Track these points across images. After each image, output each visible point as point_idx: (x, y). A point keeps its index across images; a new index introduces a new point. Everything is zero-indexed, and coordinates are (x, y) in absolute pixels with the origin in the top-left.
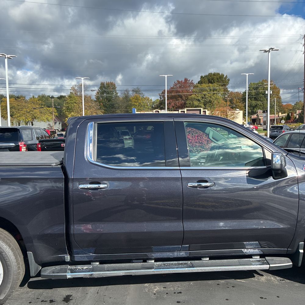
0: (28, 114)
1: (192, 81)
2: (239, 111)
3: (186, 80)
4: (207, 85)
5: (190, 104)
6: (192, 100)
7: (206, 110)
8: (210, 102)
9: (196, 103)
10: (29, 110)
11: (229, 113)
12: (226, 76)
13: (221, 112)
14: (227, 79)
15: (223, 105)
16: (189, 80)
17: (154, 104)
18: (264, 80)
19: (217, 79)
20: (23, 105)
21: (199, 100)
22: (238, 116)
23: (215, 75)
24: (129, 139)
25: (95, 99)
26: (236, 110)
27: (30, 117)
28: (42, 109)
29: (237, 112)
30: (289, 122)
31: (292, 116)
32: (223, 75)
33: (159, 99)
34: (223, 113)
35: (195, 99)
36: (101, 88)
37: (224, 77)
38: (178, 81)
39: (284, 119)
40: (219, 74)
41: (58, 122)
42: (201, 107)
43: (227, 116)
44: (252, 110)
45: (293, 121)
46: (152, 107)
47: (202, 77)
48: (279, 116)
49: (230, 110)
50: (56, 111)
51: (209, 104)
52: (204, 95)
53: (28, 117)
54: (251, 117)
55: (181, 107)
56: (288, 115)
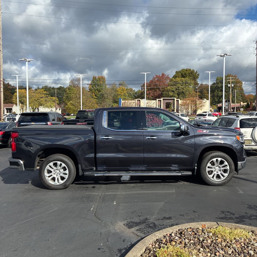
0: (36, 102)
1: (168, 75)
2: (206, 101)
3: (163, 75)
4: (180, 79)
5: (166, 94)
6: (168, 91)
7: (179, 100)
8: (183, 92)
9: (171, 94)
10: (37, 98)
11: (198, 102)
12: (197, 72)
13: (191, 101)
14: (197, 74)
15: (194, 95)
16: (166, 75)
17: (137, 94)
18: (229, 74)
19: (189, 74)
20: (32, 95)
21: (173, 91)
22: (205, 105)
23: (187, 71)
24: (117, 121)
25: (89, 90)
26: (204, 100)
27: (37, 104)
28: (47, 98)
29: (204, 101)
30: (249, 110)
31: (251, 105)
32: (194, 71)
33: (141, 90)
34: (193, 102)
35: (170, 90)
36: (93, 81)
37: (195, 72)
38: (156, 76)
39: (245, 107)
40: (190, 70)
41: (59, 108)
42: (175, 97)
43: (196, 104)
44: (218, 99)
45: (252, 109)
46: (135, 96)
47: (176, 72)
48: (240, 105)
49: (198, 100)
50: (58, 99)
51: (182, 94)
52: (178, 87)
53: (36, 104)
54: (218, 105)
55: (159, 96)
56: (248, 104)
